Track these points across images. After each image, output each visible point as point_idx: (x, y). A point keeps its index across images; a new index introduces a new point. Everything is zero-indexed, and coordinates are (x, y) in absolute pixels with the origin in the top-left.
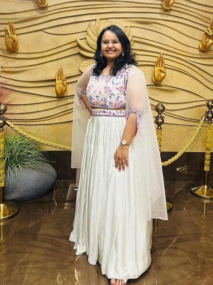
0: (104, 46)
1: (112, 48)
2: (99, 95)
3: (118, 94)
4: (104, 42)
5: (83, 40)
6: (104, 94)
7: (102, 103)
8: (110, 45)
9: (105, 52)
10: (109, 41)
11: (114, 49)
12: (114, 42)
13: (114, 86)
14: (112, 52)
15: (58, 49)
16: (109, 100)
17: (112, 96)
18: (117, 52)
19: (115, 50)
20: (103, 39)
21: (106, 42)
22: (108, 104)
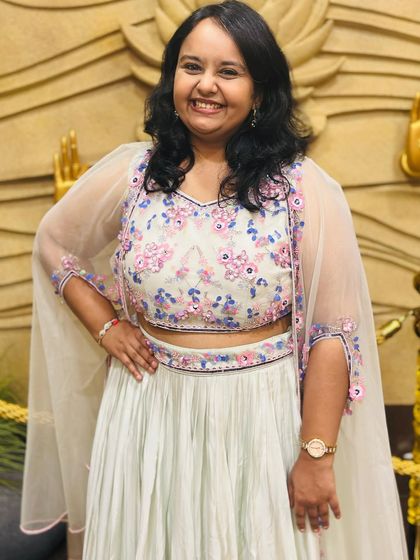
0: (184, 80)
1: (212, 93)
2: (201, 287)
3: (278, 279)
4: (187, 66)
5: (146, 27)
6: (224, 283)
7: (218, 313)
8: (207, 80)
9: (184, 105)
10: (205, 63)
11: (217, 99)
12: (225, 71)
13: (262, 250)
14: (209, 108)
15: (56, 62)
16: (243, 303)
17: (258, 289)
18: (231, 111)
19: (224, 105)
20: (185, 51)
21: (196, 67)
22: (241, 317)
